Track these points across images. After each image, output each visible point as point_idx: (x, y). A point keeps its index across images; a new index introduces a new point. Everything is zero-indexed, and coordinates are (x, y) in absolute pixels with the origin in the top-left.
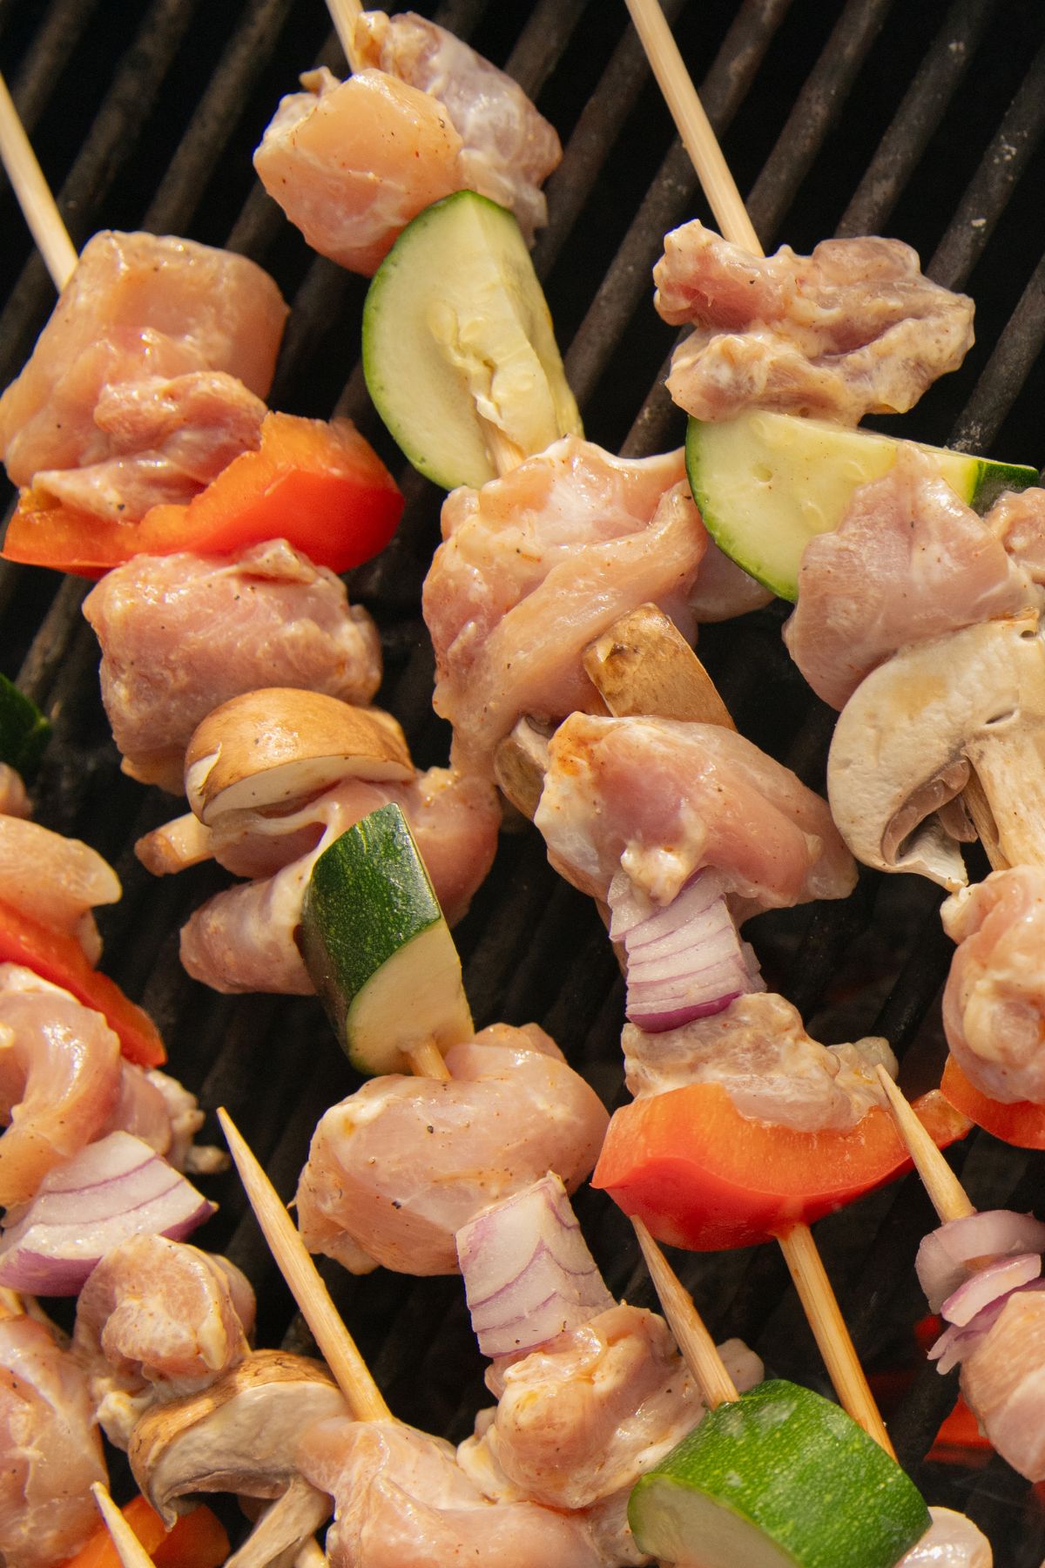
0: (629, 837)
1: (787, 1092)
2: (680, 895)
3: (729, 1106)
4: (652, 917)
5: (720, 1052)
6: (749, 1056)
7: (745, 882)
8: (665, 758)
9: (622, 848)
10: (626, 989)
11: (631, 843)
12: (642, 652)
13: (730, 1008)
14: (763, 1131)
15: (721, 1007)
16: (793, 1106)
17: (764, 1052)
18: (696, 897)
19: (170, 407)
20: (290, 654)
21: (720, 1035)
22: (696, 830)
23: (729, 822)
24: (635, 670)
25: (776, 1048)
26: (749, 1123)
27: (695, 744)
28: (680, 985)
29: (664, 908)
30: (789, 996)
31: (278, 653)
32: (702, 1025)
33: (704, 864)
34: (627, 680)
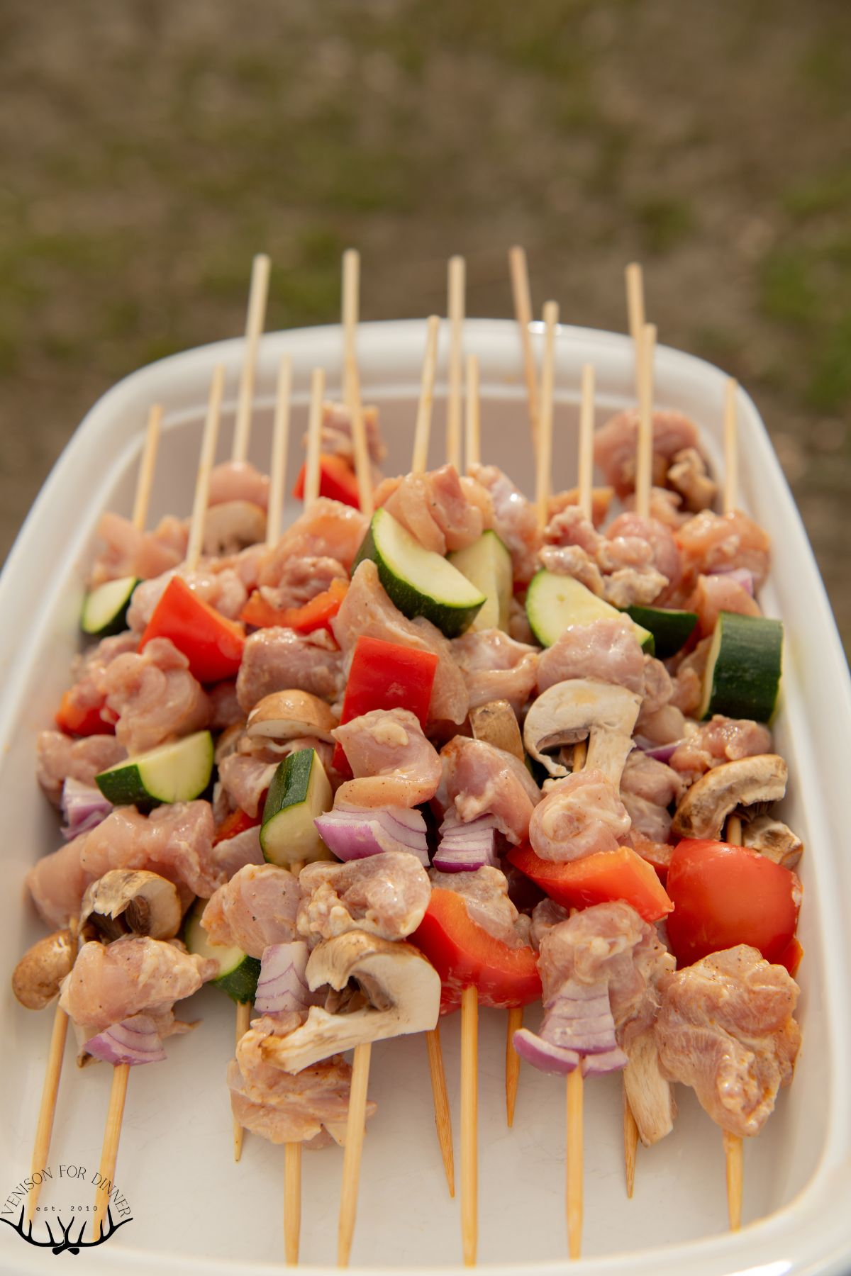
0: (462, 790)
1: (491, 914)
2: (473, 822)
3: (464, 908)
4: (460, 826)
5: (468, 888)
6: (480, 892)
7: (504, 825)
8: (488, 758)
9: (457, 793)
10: (437, 850)
11: (462, 793)
12: (496, 715)
13: (478, 870)
14: (474, 926)
15: (474, 868)
16: (492, 921)
17: (487, 892)
18: (480, 825)
19: (312, 570)
20: (313, 679)
21: (470, 880)
22: (490, 792)
23: (505, 793)
24: (491, 720)
25: (493, 892)
26: (469, 919)
27: (503, 759)
28: (459, 854)
29: (465, 824)
30: (505, 873)
31: (308, 677)
32: (463, 875)
33: (489, 812)
34: (486, 724)
